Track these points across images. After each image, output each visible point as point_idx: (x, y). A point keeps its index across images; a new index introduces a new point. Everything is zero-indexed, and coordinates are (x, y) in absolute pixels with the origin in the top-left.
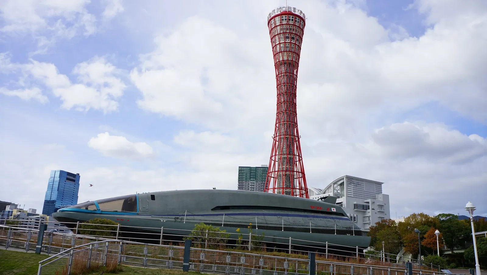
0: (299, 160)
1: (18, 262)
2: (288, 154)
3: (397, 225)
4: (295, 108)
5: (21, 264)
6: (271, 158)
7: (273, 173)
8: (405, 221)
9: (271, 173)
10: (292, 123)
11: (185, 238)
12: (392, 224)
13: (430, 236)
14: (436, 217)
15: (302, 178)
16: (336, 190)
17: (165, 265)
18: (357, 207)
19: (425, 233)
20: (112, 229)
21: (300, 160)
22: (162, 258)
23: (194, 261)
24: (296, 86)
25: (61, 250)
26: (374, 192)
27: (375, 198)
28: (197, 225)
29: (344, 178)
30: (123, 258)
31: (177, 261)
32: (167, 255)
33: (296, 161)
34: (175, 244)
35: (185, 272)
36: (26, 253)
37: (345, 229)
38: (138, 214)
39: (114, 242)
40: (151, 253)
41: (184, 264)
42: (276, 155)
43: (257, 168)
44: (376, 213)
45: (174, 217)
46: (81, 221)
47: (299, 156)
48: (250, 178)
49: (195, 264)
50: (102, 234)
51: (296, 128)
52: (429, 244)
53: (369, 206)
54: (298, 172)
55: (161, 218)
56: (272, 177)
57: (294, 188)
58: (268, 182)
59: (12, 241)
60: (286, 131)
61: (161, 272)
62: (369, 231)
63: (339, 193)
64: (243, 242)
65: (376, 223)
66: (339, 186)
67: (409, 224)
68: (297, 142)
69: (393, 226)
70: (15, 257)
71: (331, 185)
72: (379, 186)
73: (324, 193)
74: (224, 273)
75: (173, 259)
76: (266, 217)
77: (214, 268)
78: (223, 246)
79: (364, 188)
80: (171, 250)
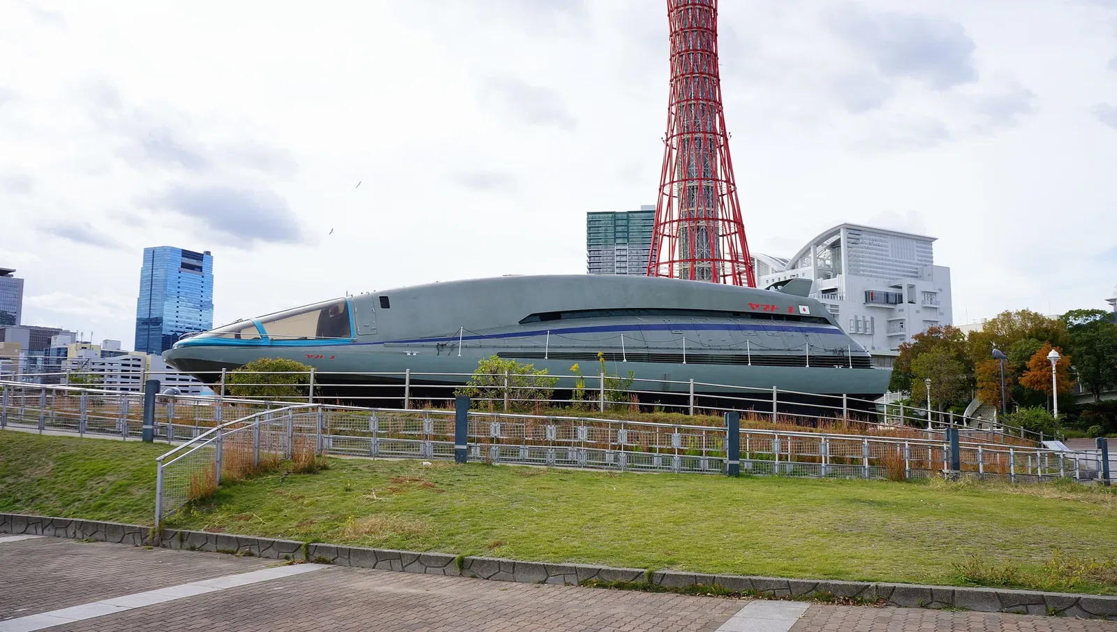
0: (730, 192)
1: (111, 461)
2: (700, 179)
3: (966, 339)
4: (716, 65)
5: (118, 465)
6: (660, 190)
7: (667, 225)
8: (984, 329)
9: (662, 226)
10: (710, 103)
11: (458, 391)
12: (954, 337)
13: (1040, 363)
14: (1061, 317)
15: (737, 235)
16: (821, 259)
17: (419, 450)
18: (872, 299)
19: (1028, 359)
20: (299, 380)
21: (732, 192)
22: (411, 437)
23: (479, 440)
24: (715, 10)
25: (194, 431)
26: (913, 261)
27: (916, 275)
28: (483, 362)
29: (839, 230)
30: (326, 441)
31: (443, 440)
32: (419, 430)
33: (722, 195)
34: (437, 404)
35: (461, 464)
36: (124, 442)
37: (831, 354)
38: (354, 343)
39: (306, 409)
40: (386, 428)
41: (457, 447)
42: (672, 182)
43: (630, 215)
44: (918, 312)
45: (435, 343)
46: (230, 367)
47: (728, 181)
48: (615, 238)
49: (481, 447)
50: (278, 390)
51: (719, 115)
52: (1038, 382)
53: (901, 296)
54: (727, 220)
55: (405, 347)
56: (665, 235)
57: (717, 259)
58: (656, 247)
59: (89, 418)
60: (695, 122)
61: (408, 467)
62: (898, 354)
63: (828, 266)
64: (587, 394)
65: (916, 337)
66: (827, 251)
67: (995, 337)
68: (723, 148)
69: (956, 341)
70: (102, 450)
71: (810, 249)
72: (925, 248)
73: (793, 268)
74: (543, 461)
75: (436, 438)
76: (647, 333)
77: (524, 452)
78: (543, 405)
79: (889, 253)
80: (429, 419)
